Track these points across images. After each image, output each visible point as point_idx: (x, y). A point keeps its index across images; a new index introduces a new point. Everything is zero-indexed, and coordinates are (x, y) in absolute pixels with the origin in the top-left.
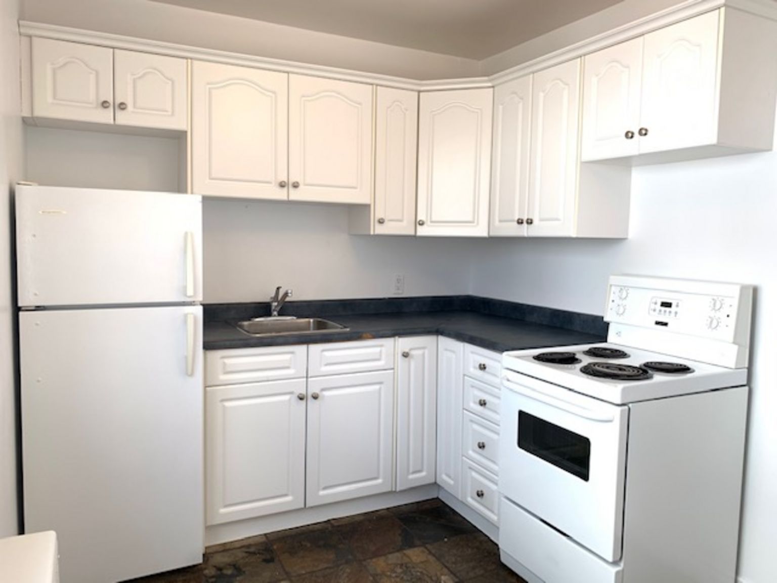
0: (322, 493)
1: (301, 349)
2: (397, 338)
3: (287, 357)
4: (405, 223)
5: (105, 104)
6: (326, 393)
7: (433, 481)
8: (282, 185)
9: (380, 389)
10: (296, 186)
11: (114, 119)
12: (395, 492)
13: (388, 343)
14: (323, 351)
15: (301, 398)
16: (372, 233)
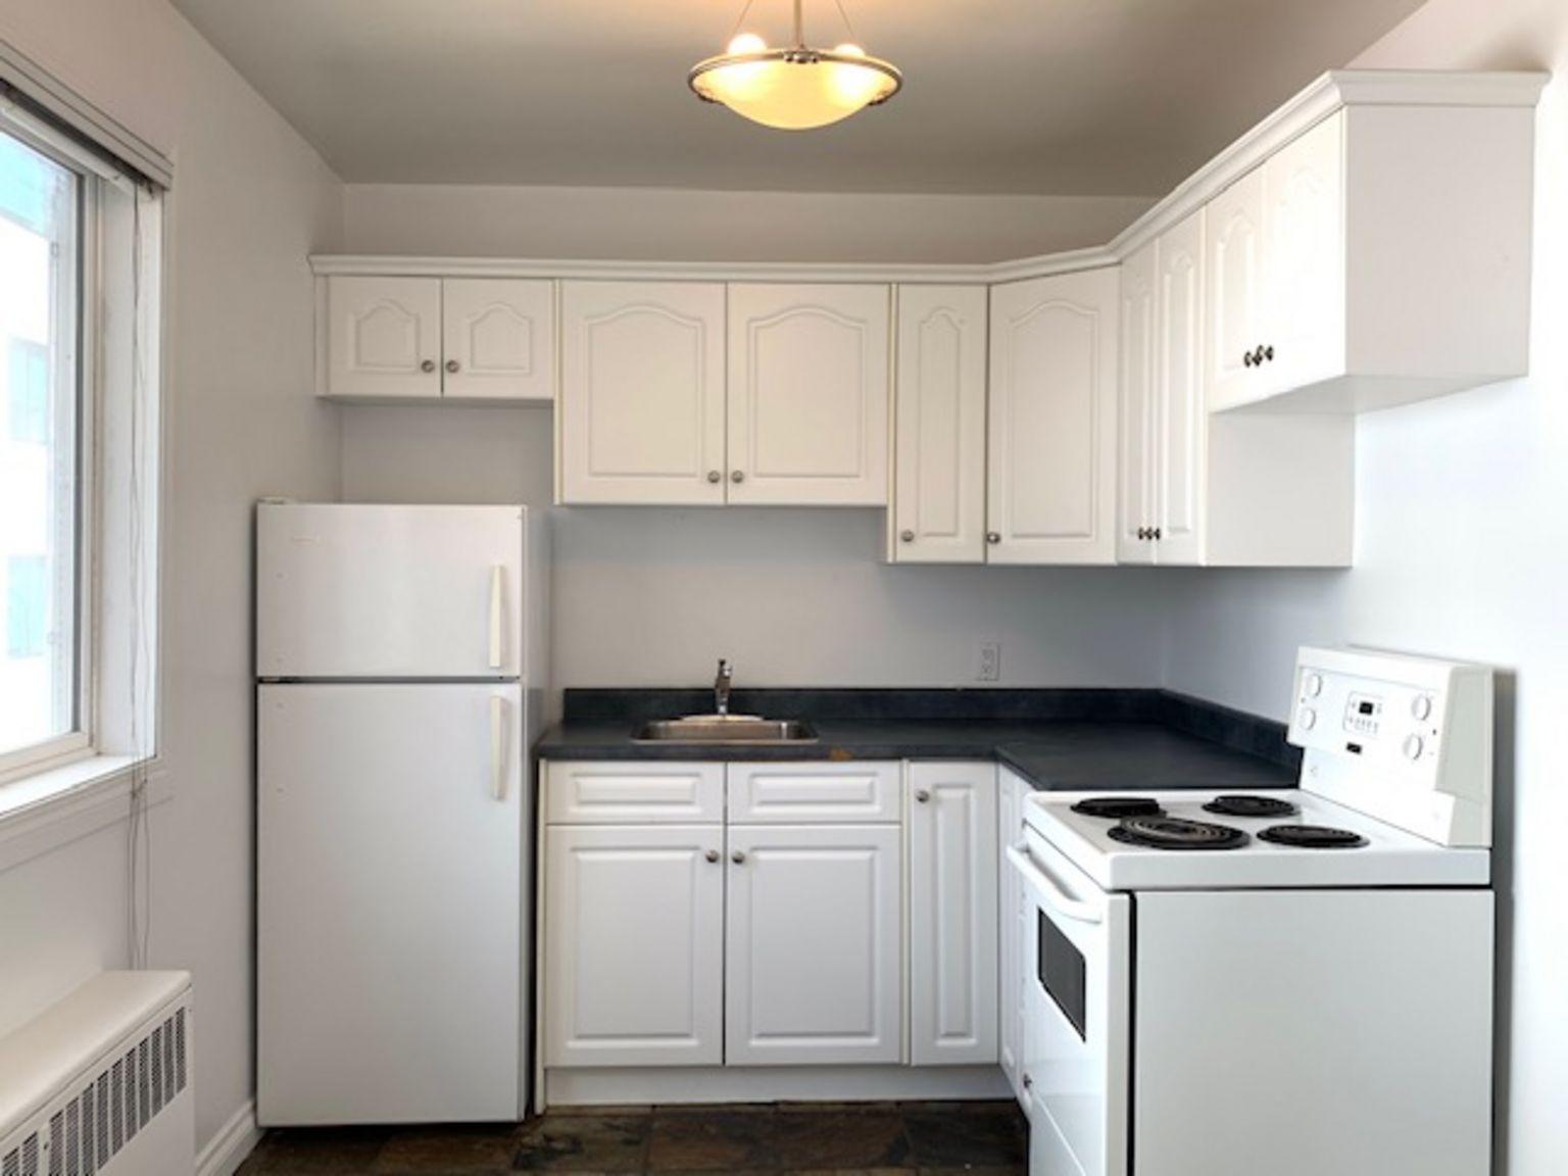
0: (755, 1043)
1: (712, 770)
2: (905, 762)
3: (688, 782)
4: (961, 539)
5: (427, 366)
6: (762, 856)
7: (993, 1059)
8: (713, 479)
9: (872, 860)
10: (738, 479)
11: (442, 389)
12: (908, 1067)
13: (887, 771)
14: (755, 775)
15: (712, 860)
16: (890, 560)
